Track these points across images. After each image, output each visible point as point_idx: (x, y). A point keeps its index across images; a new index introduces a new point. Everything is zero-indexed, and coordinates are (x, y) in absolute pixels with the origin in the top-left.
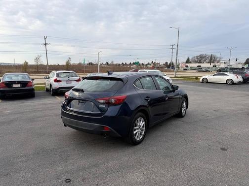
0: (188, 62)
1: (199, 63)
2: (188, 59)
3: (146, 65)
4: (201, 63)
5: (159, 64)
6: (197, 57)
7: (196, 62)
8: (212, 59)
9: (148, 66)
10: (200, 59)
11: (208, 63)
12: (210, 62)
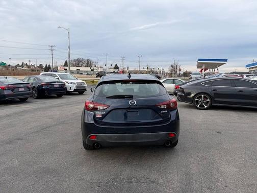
0: (66, 65)
1: (77, 66)
2: (66, 61)
3: (16, 67)
4: (79, 66)
5: (34, 66)
6: (75, 60)
7: (74, 66)
8: (89, 64)
9: (18, 67)
10: (78, 63)
11: (86, 67)
12: (87, 66)
